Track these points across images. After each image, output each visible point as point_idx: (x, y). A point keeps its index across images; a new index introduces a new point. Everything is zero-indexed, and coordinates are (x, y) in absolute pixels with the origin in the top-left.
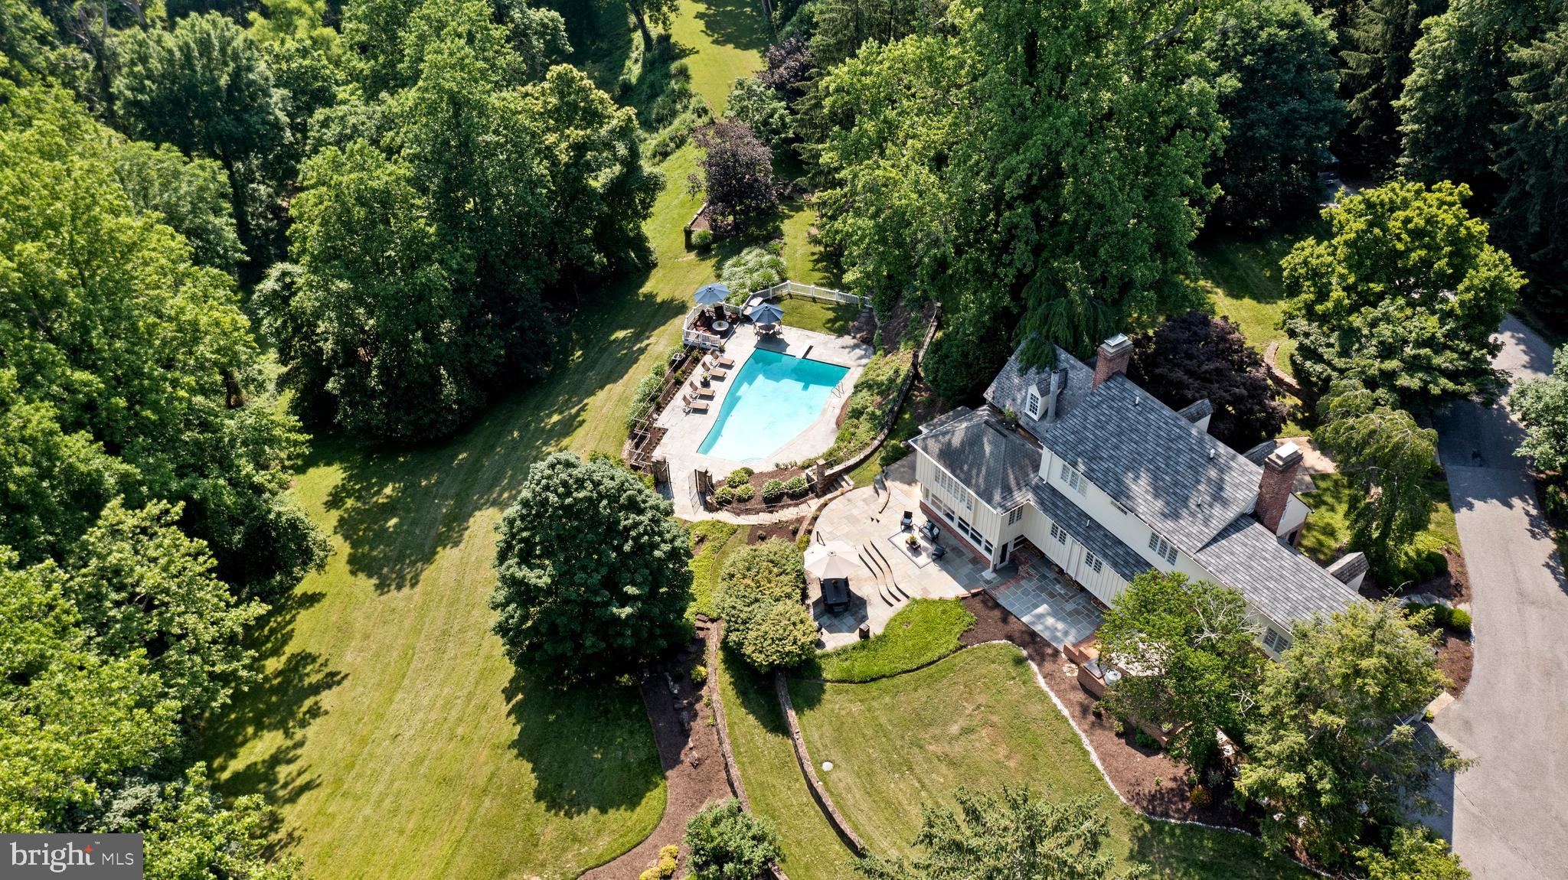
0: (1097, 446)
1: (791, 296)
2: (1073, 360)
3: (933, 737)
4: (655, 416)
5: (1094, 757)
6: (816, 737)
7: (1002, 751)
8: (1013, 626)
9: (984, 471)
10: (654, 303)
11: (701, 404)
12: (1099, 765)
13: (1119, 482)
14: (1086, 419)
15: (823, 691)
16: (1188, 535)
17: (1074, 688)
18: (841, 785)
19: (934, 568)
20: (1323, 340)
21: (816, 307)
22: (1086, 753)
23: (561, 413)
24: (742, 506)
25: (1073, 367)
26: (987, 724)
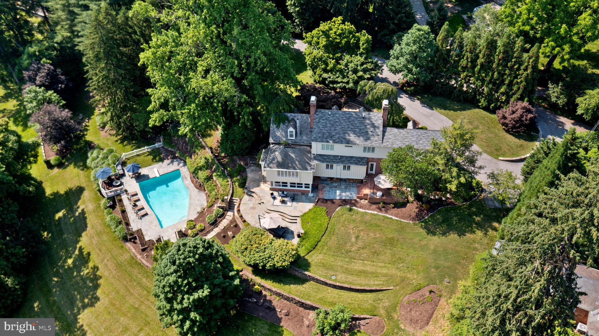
0: (330, 133)
1: (128, 159)
2: (293, 115)
3: (350, 246)
4: (129, 227)
5: (394, 218)
6: (321, 273)
7: (372, 234)
8: (337, 202)
9: (297, 163)
10: (61, 196)
11: (142, 212)
12: (397, 219)
13: (345, 139)
14: (319, 127)
15: (307, 260)
16: (376, 141)
17: (370, 206)
18: (343, 278)
19: (295, 204)
20: (335, 77)
21: (142, 157)
22: (391, 218)
23: (70, 257)
24: (204, 232)
25: (295, 116)
26: (360, 231)
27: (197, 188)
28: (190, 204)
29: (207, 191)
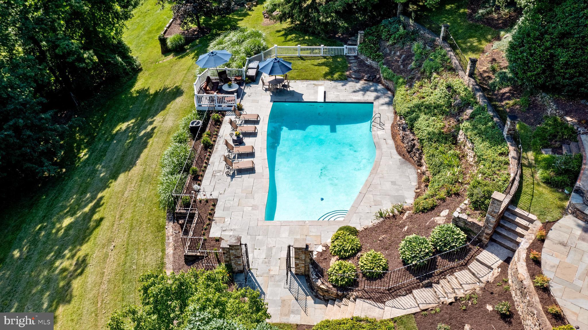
4: (196, 187)
11: (245, 163)
23: (73, 214)
27: (400, 153)
28: (368, 186)
29: (424, 168)
